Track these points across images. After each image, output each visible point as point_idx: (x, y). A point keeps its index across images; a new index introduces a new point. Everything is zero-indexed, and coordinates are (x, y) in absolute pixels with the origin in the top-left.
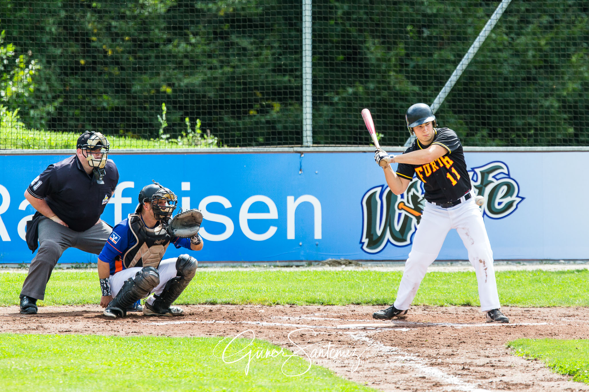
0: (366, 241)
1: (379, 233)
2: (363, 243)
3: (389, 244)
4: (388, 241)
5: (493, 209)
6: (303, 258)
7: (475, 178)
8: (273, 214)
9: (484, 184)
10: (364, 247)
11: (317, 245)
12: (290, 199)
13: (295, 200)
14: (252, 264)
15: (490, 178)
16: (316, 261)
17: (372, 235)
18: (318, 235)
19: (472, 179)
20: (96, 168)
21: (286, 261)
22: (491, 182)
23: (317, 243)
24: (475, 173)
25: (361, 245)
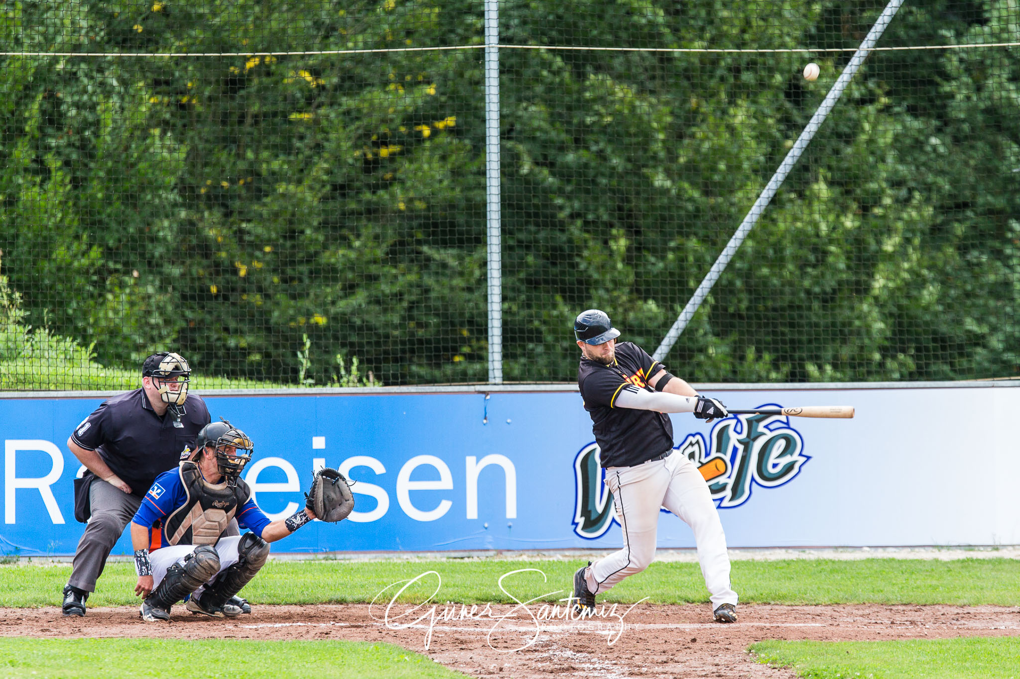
0: (581, 520)
1: (600, 508)
2: (577, 524)
3: (614, 524)
4: (614, 520)
5: (765, 474)
6: (490, 547)
7: (739, 429)
8: (446, 482)
9: (752, 436)
10: (579, 530)
11: (510, 527)
12: (470, 460)
13: (477, 462)
14: (416, 555)
15: (761, 428)
16: (509, 550)
17: (590, 512)
18: (511, 512)
19: (735, 430)
20: (172, 405)
21: (465, 551)
22: (763, 434)
23: (510, 524)
24: (739, 421)
25: (574, 526)
